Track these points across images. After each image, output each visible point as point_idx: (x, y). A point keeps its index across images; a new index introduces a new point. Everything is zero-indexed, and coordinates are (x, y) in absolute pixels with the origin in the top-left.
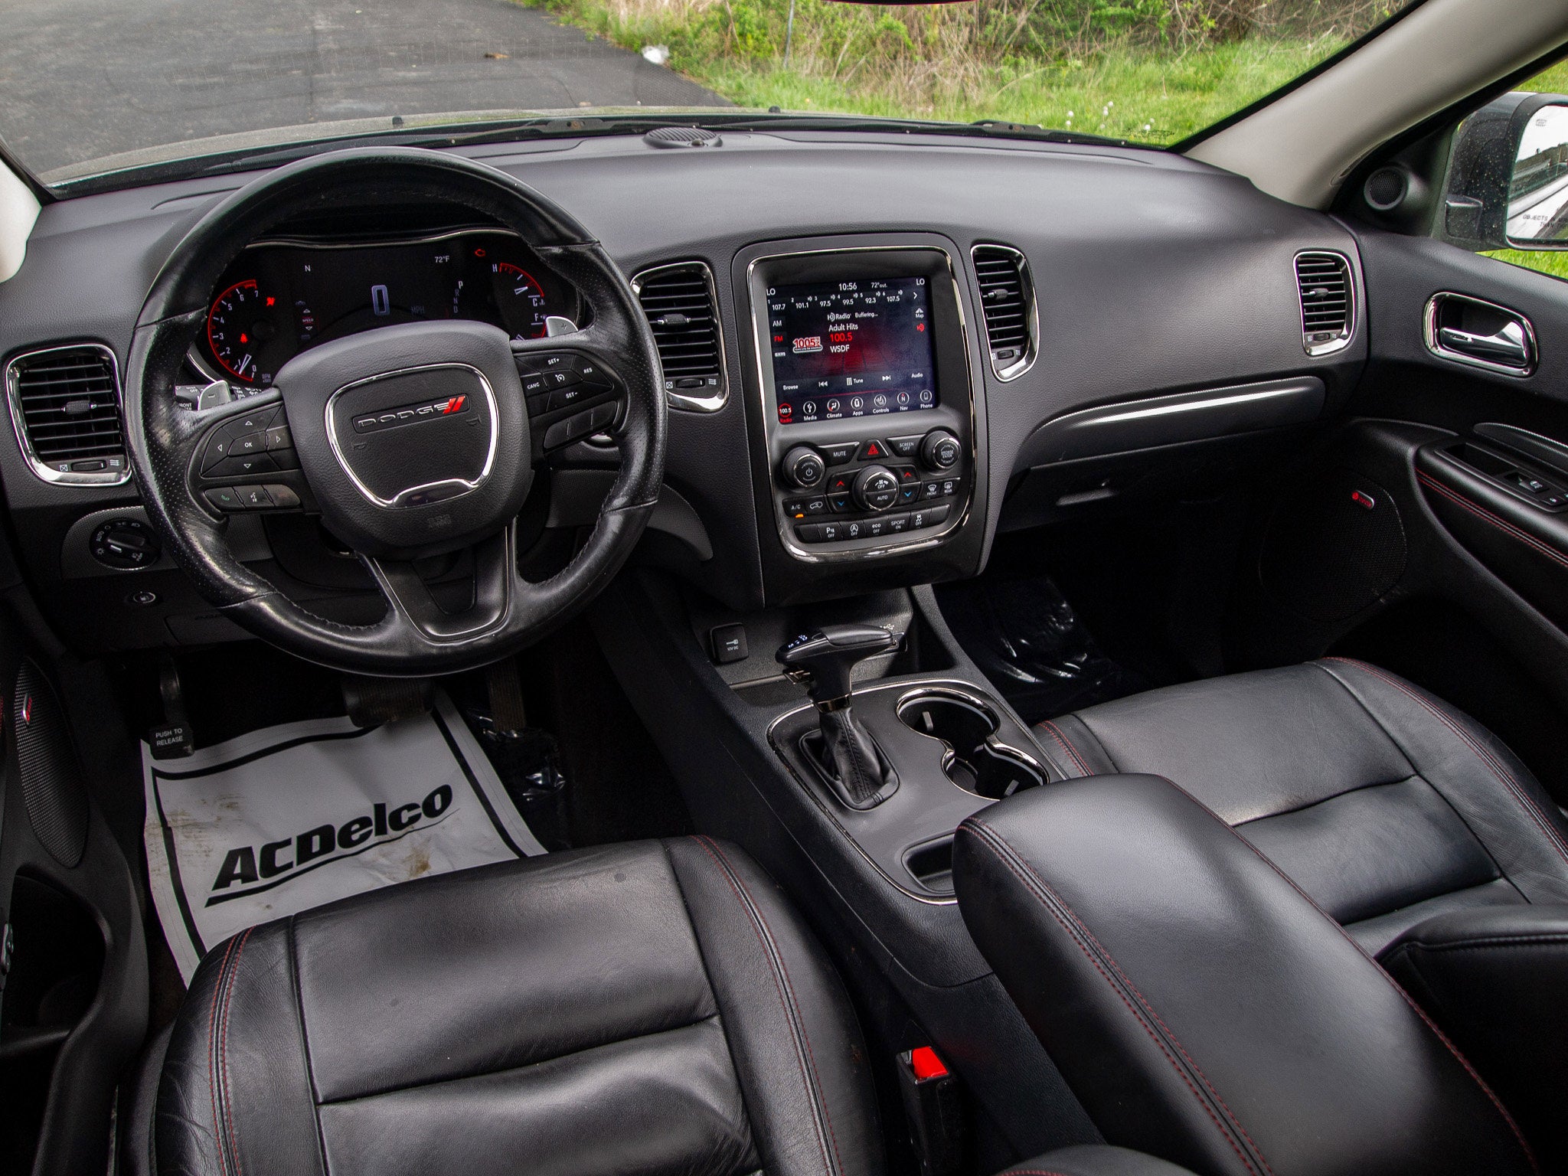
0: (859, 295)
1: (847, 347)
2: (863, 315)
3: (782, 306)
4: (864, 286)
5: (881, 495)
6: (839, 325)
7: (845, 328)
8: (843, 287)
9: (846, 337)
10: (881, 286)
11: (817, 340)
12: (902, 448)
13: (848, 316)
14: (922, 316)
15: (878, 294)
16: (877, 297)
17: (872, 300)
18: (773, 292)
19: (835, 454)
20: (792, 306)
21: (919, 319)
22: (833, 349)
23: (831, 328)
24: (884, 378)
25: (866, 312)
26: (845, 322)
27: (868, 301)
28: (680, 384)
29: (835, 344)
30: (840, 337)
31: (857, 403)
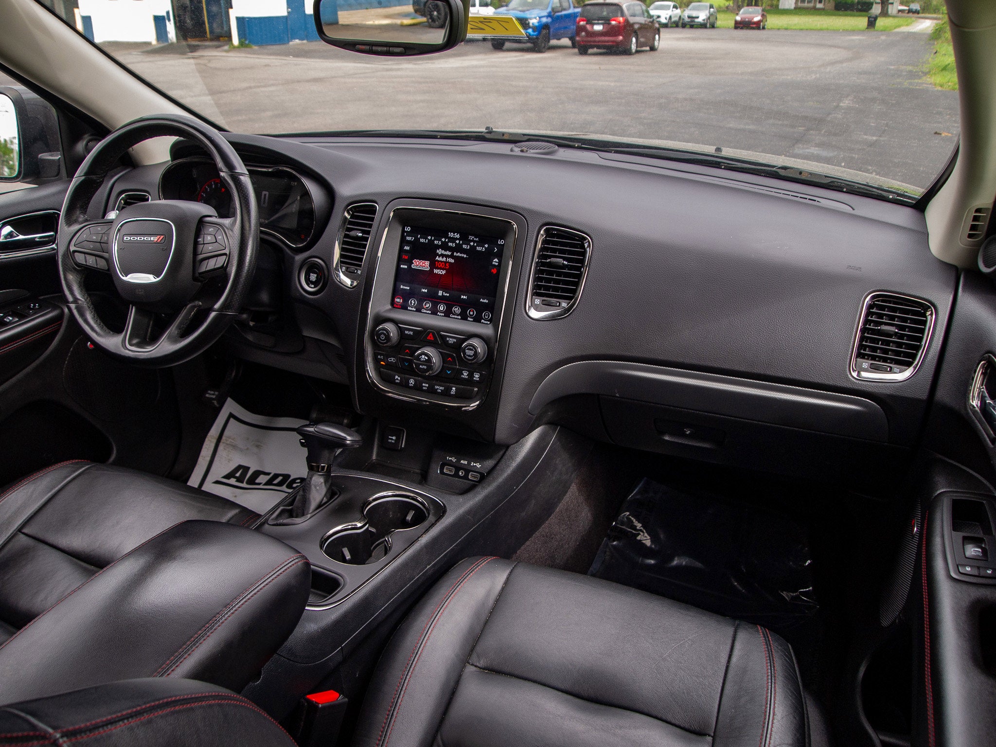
0: (460, 242)
1: (444, 272)
2: (459, 254)
3: (412, 239)
4: (464, 238)
5: (422, 365)
6: (443, 257)
7: (446, 260)
8: (451, 235)
9: (445, 266)
10: (475, 239)
11: (427, 263)
12: (448, 341)
13: (450, 253)
14: (497, 264)
15: (472, 244)
16: (470, 245)
17: (467, 247)
18: (409, 229)
19: (406, 332)
20: (417, 240)
21: (495, 265)
22: (436, 271)
23: (437, 258)
24: (462, 297)
25: (461, 253)
26: (447, 256)
27: (464, 246)
28: (348, 270)
29: (437, 268)
30: (441, 265)
31: (442, 308)
